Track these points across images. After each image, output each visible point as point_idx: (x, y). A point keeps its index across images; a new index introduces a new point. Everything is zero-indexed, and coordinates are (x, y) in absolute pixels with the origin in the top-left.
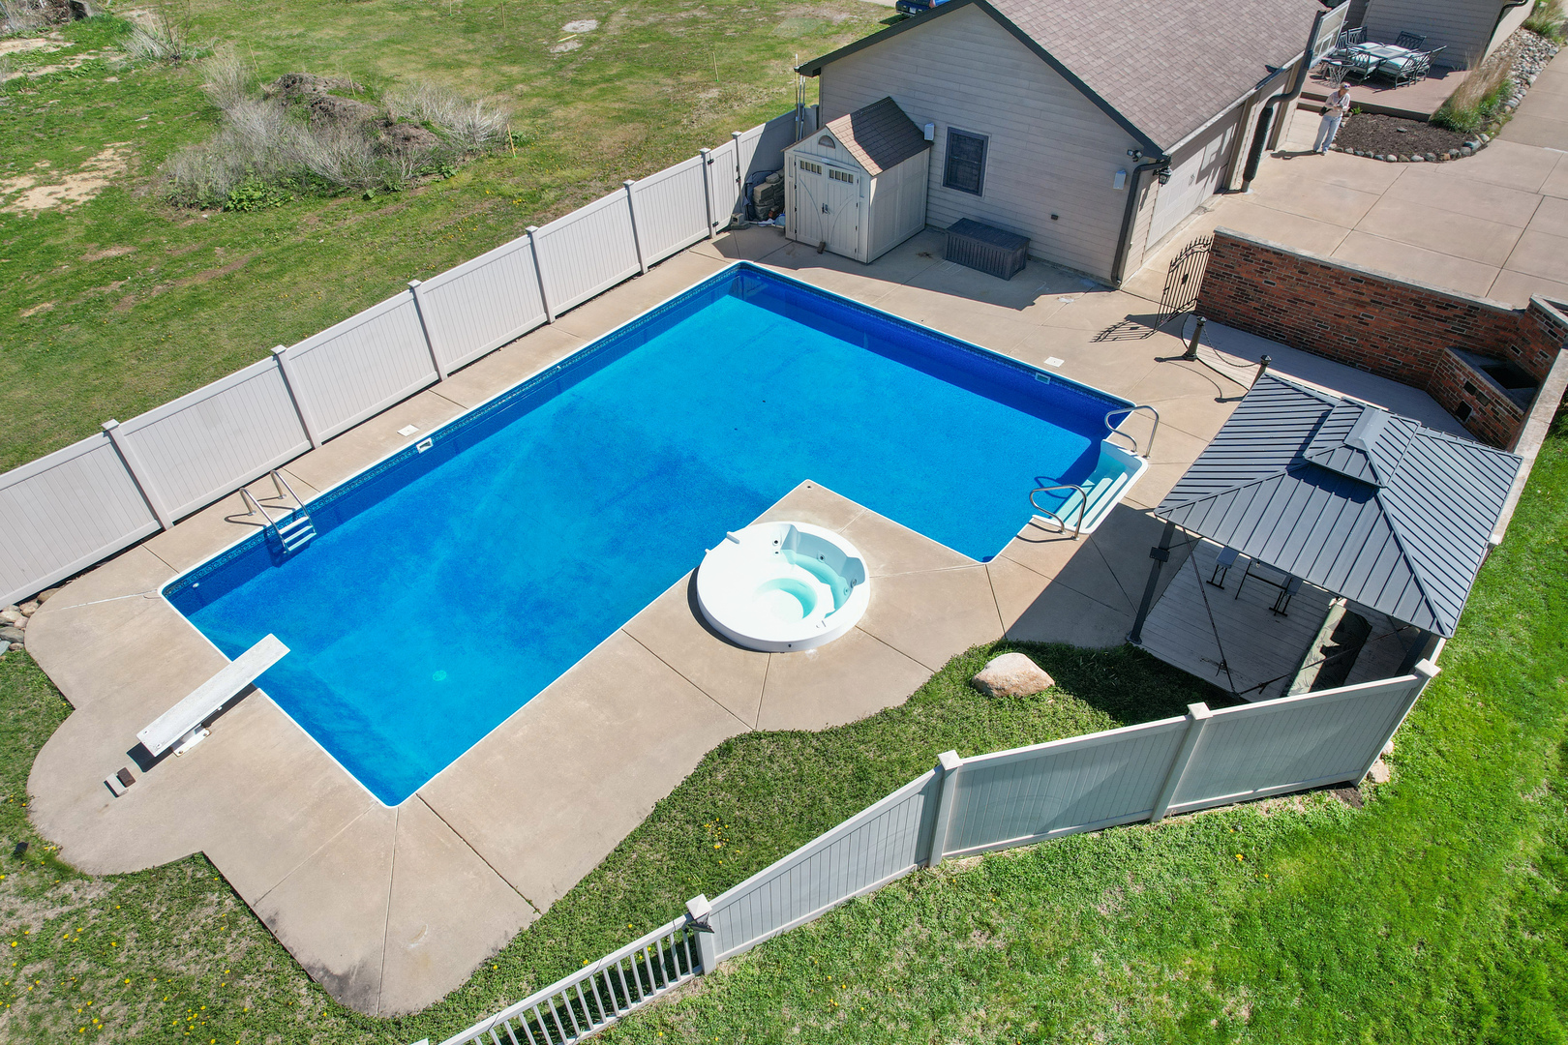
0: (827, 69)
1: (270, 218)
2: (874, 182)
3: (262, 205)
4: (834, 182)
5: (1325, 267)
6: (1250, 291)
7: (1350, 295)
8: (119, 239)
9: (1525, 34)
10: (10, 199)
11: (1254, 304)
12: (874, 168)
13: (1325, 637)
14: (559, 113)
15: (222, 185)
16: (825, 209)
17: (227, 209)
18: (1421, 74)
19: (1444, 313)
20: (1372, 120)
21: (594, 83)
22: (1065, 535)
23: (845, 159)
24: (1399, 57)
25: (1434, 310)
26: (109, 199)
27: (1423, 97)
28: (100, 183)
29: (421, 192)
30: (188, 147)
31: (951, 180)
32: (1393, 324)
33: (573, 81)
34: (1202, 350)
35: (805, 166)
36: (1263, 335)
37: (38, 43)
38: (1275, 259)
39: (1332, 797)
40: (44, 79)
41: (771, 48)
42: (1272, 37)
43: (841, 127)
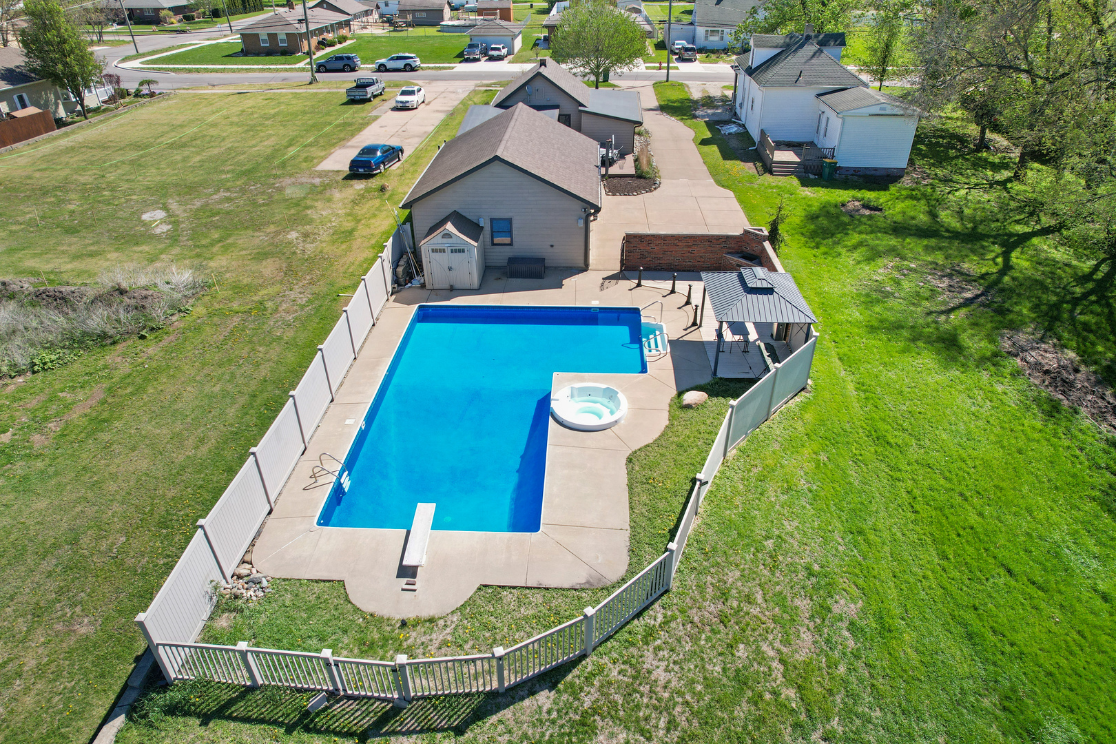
2: (476, 249)
4: (454, 254)
5: (673, 236)
6: (646, 254)
11: (649, 259)
13: (766, 354)
16: (450, 269)
17: (36, 373)
19: (719, 242)
22: (661, 356)
23: (459, 242)
25: (715, 241)
27: (627, 167)
31: (496, 242)
32: (703, 251)
33: (195, 246)
34: (643, 282)
35: (433, 250)
36: (655, 270)
38: (652, 238)
39: (803, 393)
43: (450, 228)
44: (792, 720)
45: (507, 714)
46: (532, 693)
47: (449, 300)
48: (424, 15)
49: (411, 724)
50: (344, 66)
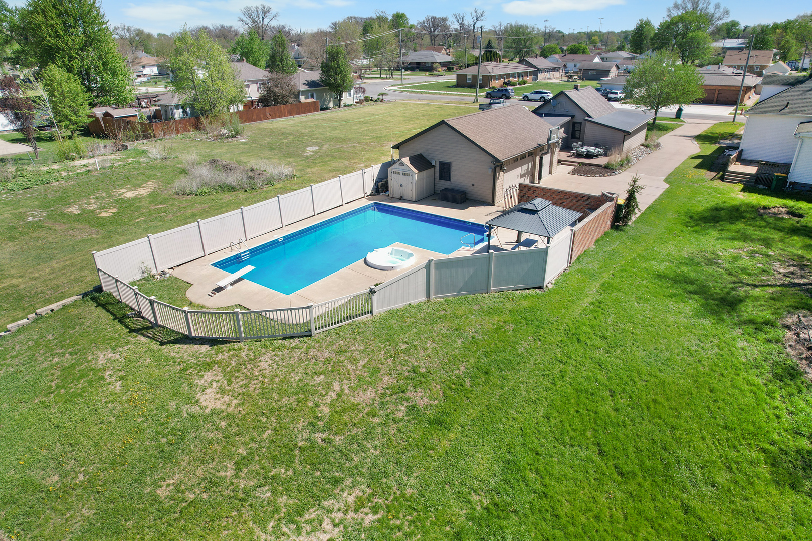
0: (401, 147)
1: (212, 197)
2: (416, 175)
3: (209, 193)
4: (403, 177)
5: (550, 190)
7: (558, 197)
8: (161, 203)
9: (642, 147)
10: (120, 195)
12: (417, 172)
14: (309, 170)
15: (195, 189)
16: (401, 185)
17: (196, 195)
18: (602, 155)
20: (585, 167)
21: (320, 163)
22: (471, 250)
24: (593, 150)
25: (580, 198)
26: (153, 195)
27: (602, 161)
28: (150, 190)
29: (265, 190)
30: (177, 181)
31: (442, 177)
33: (312, 162)
35: (395, 173)
37: (113, 157)
39: (537, 290)
40: (120, 165)
41: (383, 153)
42: (540, 137)
43: (406, 160)
44: (312, 420)
45: (185, 346)
46: (202, 344)
47: (392, 203)
48: (595, 73)
49: (150, 335)
50: (503, 95)
